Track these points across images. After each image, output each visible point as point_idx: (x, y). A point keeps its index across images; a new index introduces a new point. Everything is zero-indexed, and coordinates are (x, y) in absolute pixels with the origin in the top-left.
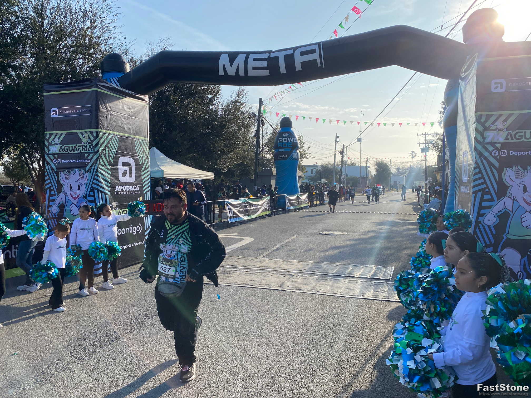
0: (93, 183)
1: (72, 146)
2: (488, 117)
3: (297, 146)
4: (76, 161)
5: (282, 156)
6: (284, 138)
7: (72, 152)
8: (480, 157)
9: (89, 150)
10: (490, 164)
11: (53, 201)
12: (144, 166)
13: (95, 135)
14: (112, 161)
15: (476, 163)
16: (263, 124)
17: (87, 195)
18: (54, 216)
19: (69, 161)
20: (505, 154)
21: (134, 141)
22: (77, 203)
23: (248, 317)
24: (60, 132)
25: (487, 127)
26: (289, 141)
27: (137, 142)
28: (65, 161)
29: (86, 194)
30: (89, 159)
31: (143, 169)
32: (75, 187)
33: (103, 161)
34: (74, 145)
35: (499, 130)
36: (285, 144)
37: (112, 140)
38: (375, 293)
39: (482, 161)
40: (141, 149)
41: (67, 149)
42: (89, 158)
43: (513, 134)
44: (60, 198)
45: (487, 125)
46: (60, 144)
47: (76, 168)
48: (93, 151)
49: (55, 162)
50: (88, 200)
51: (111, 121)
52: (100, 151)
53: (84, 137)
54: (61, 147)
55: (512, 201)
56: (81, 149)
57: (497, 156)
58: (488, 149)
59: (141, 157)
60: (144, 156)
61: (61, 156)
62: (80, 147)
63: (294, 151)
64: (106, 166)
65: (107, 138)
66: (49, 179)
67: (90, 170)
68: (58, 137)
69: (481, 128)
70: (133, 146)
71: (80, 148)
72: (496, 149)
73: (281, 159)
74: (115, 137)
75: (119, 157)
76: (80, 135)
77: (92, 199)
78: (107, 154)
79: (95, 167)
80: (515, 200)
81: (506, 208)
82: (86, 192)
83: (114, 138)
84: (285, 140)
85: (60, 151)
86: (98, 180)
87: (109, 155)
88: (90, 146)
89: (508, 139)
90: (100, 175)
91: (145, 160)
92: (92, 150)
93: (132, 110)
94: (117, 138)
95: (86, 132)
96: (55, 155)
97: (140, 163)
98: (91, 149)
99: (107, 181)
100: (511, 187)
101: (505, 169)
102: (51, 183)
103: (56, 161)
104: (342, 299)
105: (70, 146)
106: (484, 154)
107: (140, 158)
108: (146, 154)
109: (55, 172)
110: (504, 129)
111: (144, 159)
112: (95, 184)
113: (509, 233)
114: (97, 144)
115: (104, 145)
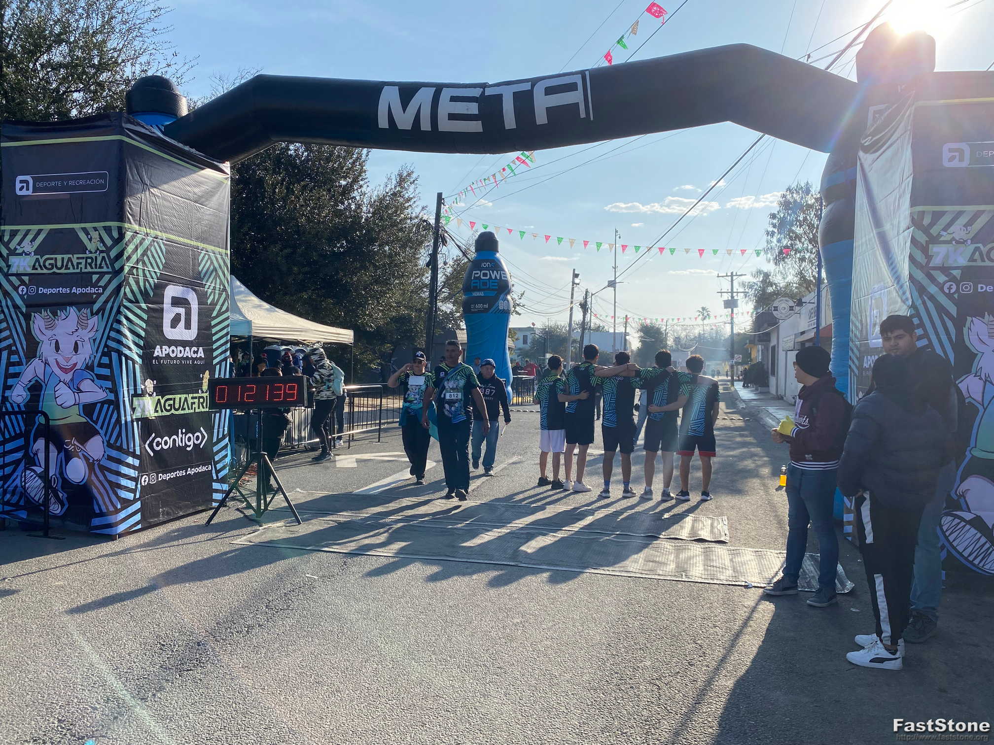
0: (109, 338)
1: (63, 259)
2: (937, 216)
3: (508, 286)
4: (71, 290)
5: (480, 306)
6: (483, 272)
7: (63, 271)
8: (921, 296)
9: (101, 267)
10: (940, 309)
11: (17, 375)
12: (218, 307)
13: (115, 235)
14: (152, 294)
15: (913, 306)
16: (444, 242)
17: (96, 364)
18: (17, 409)
19: (54, 291)
20: (969, 291)
21: (196, 253)
22: (72, 380)
23: (461, 626)
24: (35, 228)
25: (935, 235)
26: (493, 278)
27: (204, 257)
28: (45, 291)
29: (93, 361)
30: (100, 286)
31: (215, 314)
32: (67, 346)
33: (132, 291)
34: (66, 257)
35: (958, 242)
36: (485, 284)
37: (153, 249)
38: (707, 570)
39: (924, 303)
40: (212, 272)
41: (50, 264)
42: (102, 283)
43: (984, 250)
44: (32, 371)
45: (934, 231)
46: (36, 253)
47: (71, 304)
48: (110, 270)
49: (22, 291)
50: (96, 374)
51: (150, 207)
52: (126, 269)
53: (90, 240)
54: (37, 260)
55: (982, 383)
56: (83, 266)
57: (954, 293)
58: (936, 279)
59: (212, 288)
60: (218, 286)
61: (36, 279)
62: (80, 261)
63: (502, 296)
64: (137, 302)
65: (141, 243)
66: (8, 328)
67: (102, 309)
68: (30, 237)
69: (922, 238)
70: (194, 265)
71: (80, 263)
72: (953, 279)
73: (476, 310)
74: (157, 243)
75: (167, 285)
76: (82, 236)
77: (106, 372)
78: (141, 279)
79: (113, 303)
80: (987, 380)
81: (970, 397)
82: (92, 358)
83: (155, 244)
84: (485, 275)
85: (34, 268)
86: (119, 332)
87: (146, 280)
88: (103, 258)
89: (975, 261)
90: (125, 321)
91: (220, 295)
92: (108, 268)
93: (196, 190)
94: (162, 246)
95: (95, 229)
96: (23, 277)
97: (209, 301)
98: (106, 264)
99: (139, 336)
100: (980, 355)
101: (969, 319)
102: (11, 336)
103: (25, 290)
104: (646, 584)
105: (59, 257)
106: (929, 290)
107: (210, 291)
108: (221, 283)
109: (22, 313)
110: (966, 241)
111: (217, 292)
112: (114, 340)
113: (975, 447)
114: (120, 255)
115: (134, 258)
